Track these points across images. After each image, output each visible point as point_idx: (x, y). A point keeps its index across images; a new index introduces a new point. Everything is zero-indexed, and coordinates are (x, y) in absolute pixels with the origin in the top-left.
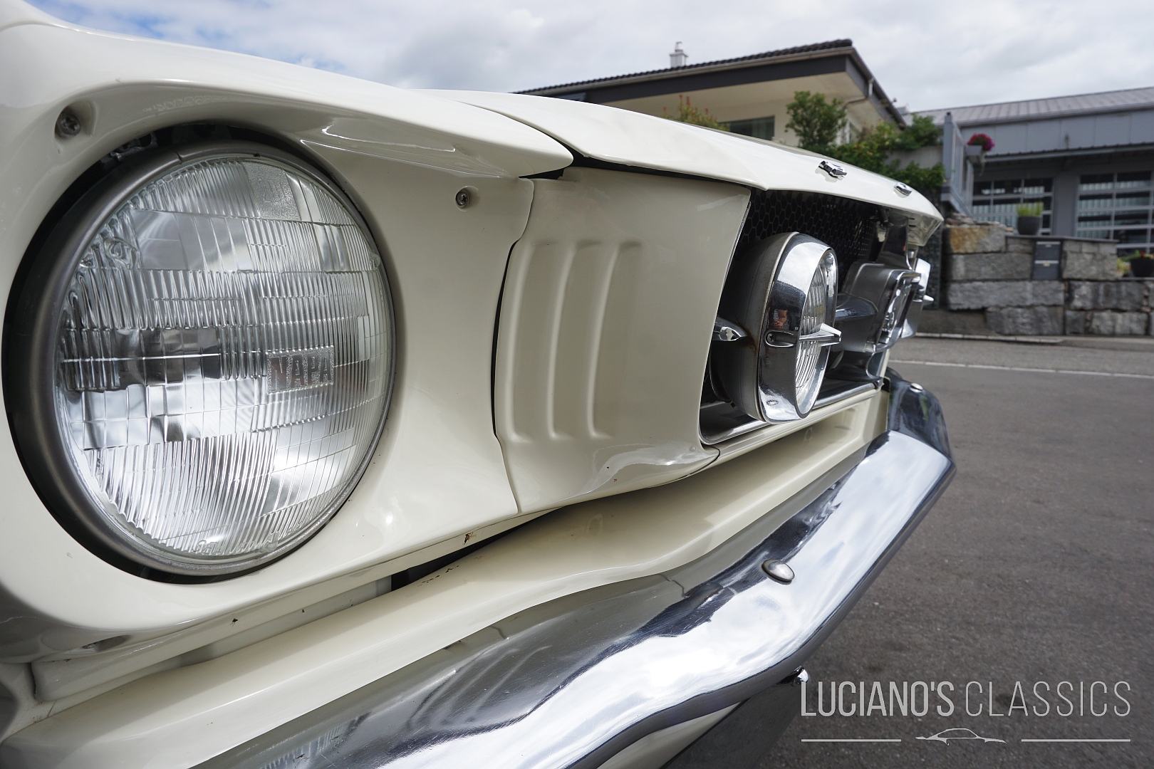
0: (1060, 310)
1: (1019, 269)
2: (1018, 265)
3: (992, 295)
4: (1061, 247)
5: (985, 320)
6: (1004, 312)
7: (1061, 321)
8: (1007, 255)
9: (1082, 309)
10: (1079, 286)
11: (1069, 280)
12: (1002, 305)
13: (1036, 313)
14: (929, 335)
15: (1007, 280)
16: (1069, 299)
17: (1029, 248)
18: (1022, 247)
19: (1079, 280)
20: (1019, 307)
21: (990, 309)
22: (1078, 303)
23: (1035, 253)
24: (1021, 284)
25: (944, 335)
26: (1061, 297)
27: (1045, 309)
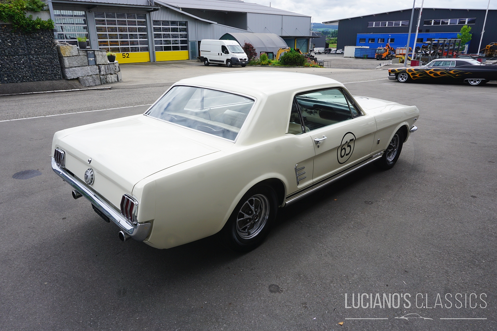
0: (98, 75)
1: (84, 62)
2: (84, 60)
3: (79, 72)
4: (94, 52)
5: (80, 82)
6: (84, 78)
7: (100, 80)
8: (80, 57)
9: (103, 75)
10: (102, 67)
11: (98, 65)
12: (83, 76)
13: (93, 77)
15: (81, 66)
16: (100, 72)
17: (86, 54)
18: (84, 54)
19: (101, 65)
20: (88, 76)
21: (80, 78)
22: (102, 73)
23: (87, 56)
24: (86, 67)
26: (98, 71)
27: (95, 76)
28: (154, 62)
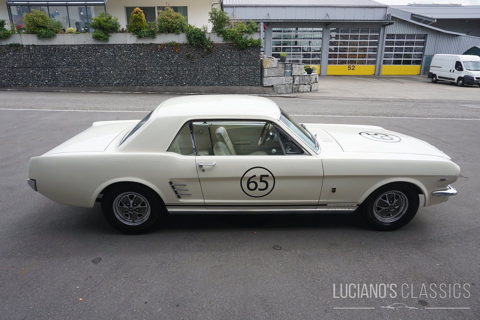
0: (292, 85)
1: (281, 73)
2: (281, 72)
3: (275, 81)
4: (292, 65)
5: (273, 89)
6: (278, 86)
7: (292, 88)
8: (278, 68)
9: (297, 85)
10: (296, 78)
11: (293, 76)
12: (277, 84)
13: (286, 86)
14: (260, 95)
15: (278, 76)
16: (294, 82)
17: (284, 66)
18: (282, 66)
19: (296, 76)
20: (282, 85)
21: (274, 86)
22: (296, 83)
23: (285, 68)
24: (282, 77)
25: (264, 95)
26: (292, 81)
27: (288, 85)
28: (379, 75)
